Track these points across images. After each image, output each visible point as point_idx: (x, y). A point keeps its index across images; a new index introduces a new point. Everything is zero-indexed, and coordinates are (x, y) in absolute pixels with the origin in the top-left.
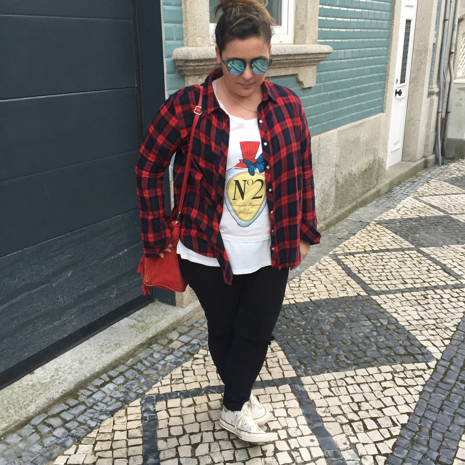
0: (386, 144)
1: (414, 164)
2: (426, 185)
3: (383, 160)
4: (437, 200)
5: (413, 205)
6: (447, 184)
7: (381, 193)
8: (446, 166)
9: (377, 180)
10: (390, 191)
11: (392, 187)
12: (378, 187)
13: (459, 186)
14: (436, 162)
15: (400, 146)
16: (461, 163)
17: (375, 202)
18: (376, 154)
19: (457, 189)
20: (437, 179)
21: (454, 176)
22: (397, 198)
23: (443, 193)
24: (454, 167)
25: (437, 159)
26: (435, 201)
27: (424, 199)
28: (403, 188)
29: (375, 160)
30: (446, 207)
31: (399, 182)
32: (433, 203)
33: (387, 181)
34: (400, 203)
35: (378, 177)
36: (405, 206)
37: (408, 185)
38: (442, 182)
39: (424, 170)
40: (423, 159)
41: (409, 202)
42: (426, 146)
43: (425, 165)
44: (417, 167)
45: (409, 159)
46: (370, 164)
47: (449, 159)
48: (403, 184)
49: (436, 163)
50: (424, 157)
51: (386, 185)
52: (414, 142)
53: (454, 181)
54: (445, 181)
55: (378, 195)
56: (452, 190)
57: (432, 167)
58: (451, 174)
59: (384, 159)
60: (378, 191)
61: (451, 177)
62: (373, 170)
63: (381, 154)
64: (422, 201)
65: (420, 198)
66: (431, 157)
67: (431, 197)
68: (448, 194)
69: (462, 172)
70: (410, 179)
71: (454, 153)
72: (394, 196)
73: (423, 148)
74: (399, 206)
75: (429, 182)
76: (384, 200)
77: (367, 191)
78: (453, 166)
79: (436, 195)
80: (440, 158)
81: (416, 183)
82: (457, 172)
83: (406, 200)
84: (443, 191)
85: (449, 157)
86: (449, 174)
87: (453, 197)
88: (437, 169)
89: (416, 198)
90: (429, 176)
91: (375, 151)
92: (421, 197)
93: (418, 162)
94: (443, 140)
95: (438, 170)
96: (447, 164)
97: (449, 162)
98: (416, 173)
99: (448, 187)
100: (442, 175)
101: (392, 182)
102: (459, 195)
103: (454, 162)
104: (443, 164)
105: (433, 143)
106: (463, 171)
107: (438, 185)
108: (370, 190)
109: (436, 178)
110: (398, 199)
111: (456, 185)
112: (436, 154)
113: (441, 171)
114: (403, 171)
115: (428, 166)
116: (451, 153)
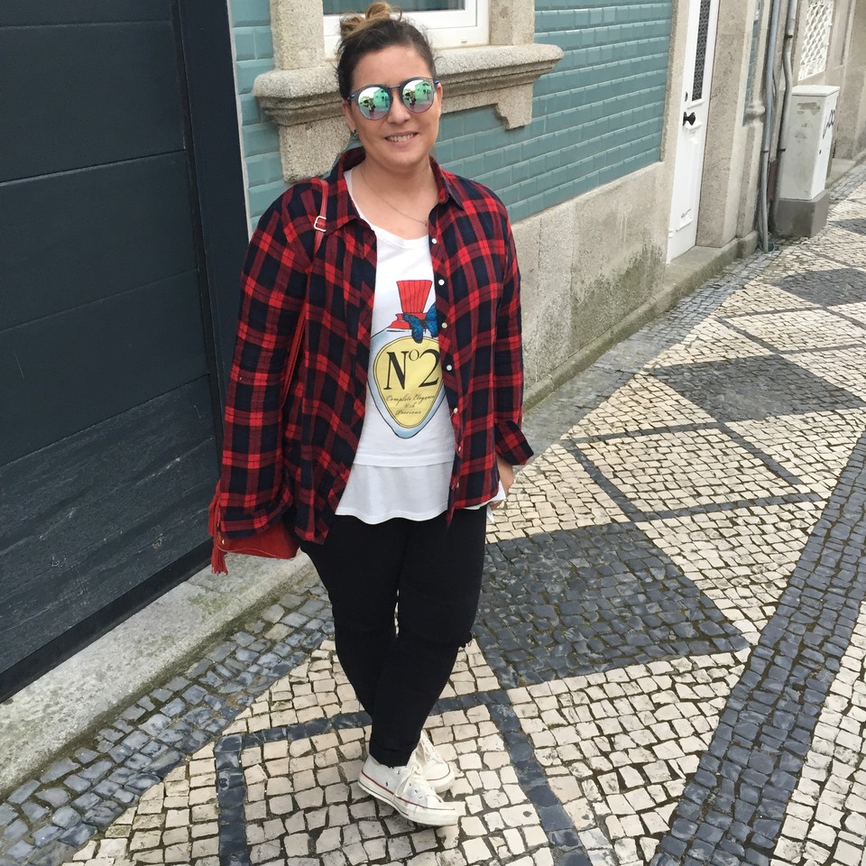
0: (666, 220)
1: (718, 252)
2: (739, 292)
3: (660, 249)
4: (759, 324)
5: (715, 336)
6: (778, 290)
7: (657, 311)
8: (777, 253)
9: (650, 288)
10: (673, 306)
11: (677, 299)
12: (652, 301)
13: (800, 294)
14: (759, 245)
15: (692, 218)
16: (804, 247)
17: (645, 330)
18: (647, 240)
19: (795, 300)
20: (761, 280)
21: (791, 273)
22: (687, 320)
23: (770, 309)
24: (791, 254)
25: (760, 239)
26: (756, 326)
27: (735, 321)
28: (698, 300)
29: (645, 252)
30: (775, 337)
31: (690, 288)
32: (751, 331)
33: (668, 289)
34: (692, 331)
35: (652, 282)
36: (701, 337)
37: (706, 293)
38: (769, 286)
39: (735, 260)
40: (735, 241)
41: (707, 328)
42: (740, 216)
43: (739, 253)
44: (723, 256)
45: (709, 242)
46: (636, 260)
47: (782, 237)
48: (698, 290)
49: (758, 247)
50: (736, 237)
51: (667, 295)
52: (717, 211)
53: (790, 284)
54: (775, 285)
55: (651, 316)
56: (786, 302)
57: (752, 254)
58: (786, 269)
59: (663, 247)
60: (652, 310)
61: (785, 275)
62: (642, 270)
63: (656, 240)
64: (732, 326)
65: (728, 320)
66: (750, 237)
67: (748, 317)
68: (779, 312)
69: (806, 266)
70: (711, 281)
71: (791, 227)
72: (681, 316)
73: (736, 221)
74: (690, 338)
75: (746, 286)
76: (662, 326)
77: (631, 310)
78: (789, 252)
79: (757, 313)
80: (767, 237)
81: (721, 290)
82: (797, 265)
83: (703, 324)
84: (771, 305)
85: (781, 234)
86: (781, 269)
87: (788, 316)
88: (761, 258)
89: (720, 320)
90: (745, 273)
91: (645, 233)
92: (729, 317)
93: (726, 248)
94: (771, 202)
95: (762, 260)
96: (777, 249)
97: (782, 244)
98: (721, 269)
99: (779, 295)
100: (769, 272)
101: (677, 289)
102: (798, 313)
103: (791, 244)
104: (771, 249)
105: (754, 210)
106: (807, 262)
107: (762, 293)
108: (636, 308)
109: (759, 278)
110: (687, 323)
111: (794, 293)
112: (758, 230)
113: (768, 262)
114: (698, 266)
115: (744, 253)
116: (785, 227)
